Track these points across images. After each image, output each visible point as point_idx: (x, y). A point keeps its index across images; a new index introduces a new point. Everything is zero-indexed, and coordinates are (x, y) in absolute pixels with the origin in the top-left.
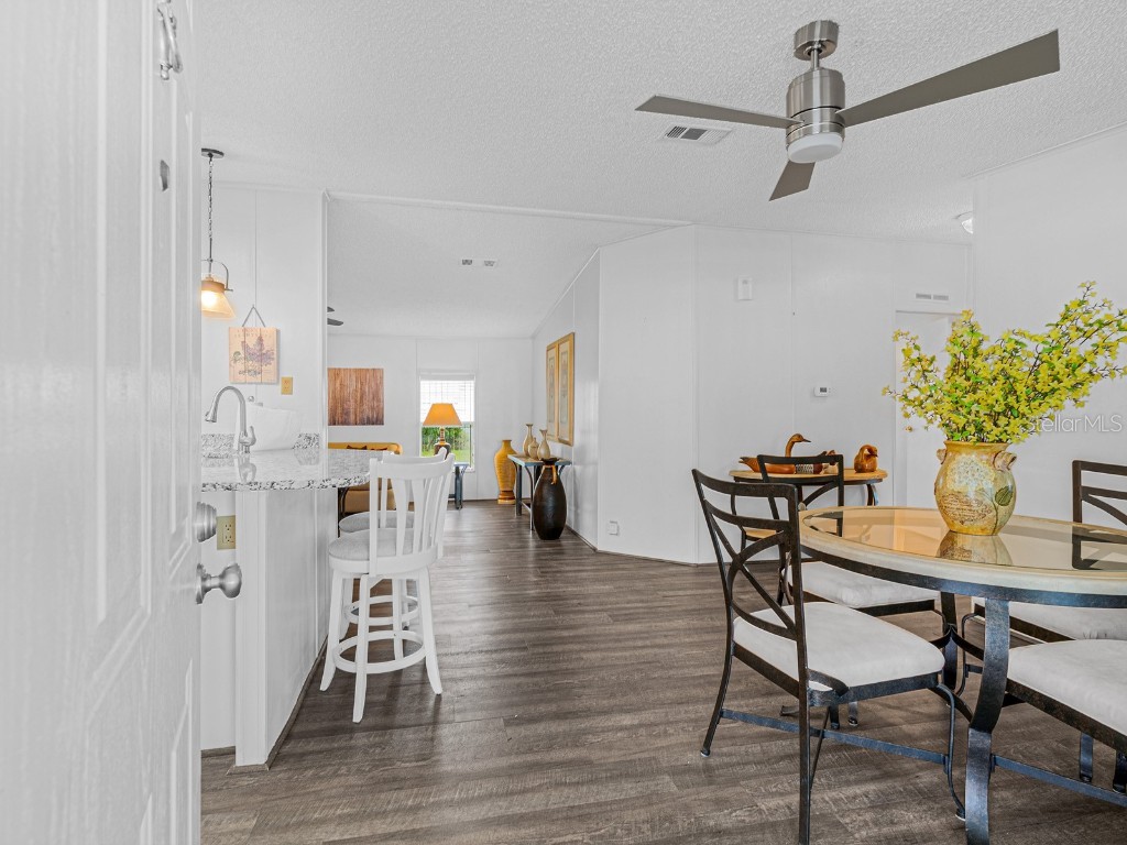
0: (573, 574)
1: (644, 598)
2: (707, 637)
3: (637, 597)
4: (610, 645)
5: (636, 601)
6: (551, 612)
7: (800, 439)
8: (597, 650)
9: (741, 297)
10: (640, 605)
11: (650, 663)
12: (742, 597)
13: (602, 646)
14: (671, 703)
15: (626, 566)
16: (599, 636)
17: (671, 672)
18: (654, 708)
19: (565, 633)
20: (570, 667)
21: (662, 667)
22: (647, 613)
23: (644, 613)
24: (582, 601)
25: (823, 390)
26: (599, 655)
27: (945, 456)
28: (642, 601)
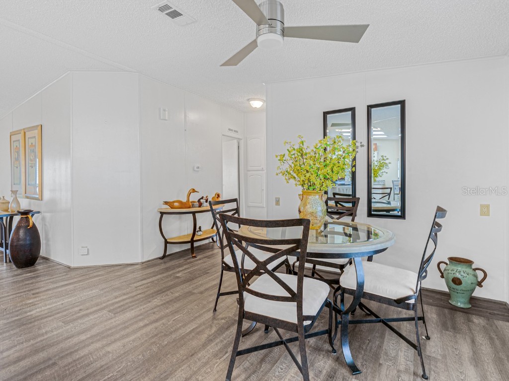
0: (63, 289)
1: (124, 291)
2: (177, 305)
3: (120, 293)
4: (123, 333)
5: (120, 296)
6: (61, 324)
7: (194, 191)
8: (115, 341)
9: (162, 118)
10: (125, 297)
11: (156, 335)
12: (178, 275)
13: (118, 336)
14: (187, 358)
15: (100, 273)
16: (110, 329)
17: (174, 336)
18: (180, 367)
19: (83, 337)
20: (103, 363)
21: (165, 335)
22: (132, 302)
23: (131, 302)
24: (81, 307)
25: (198, 168)
26: (119, 344)
27: (303, 197)
28: (124, 294)
